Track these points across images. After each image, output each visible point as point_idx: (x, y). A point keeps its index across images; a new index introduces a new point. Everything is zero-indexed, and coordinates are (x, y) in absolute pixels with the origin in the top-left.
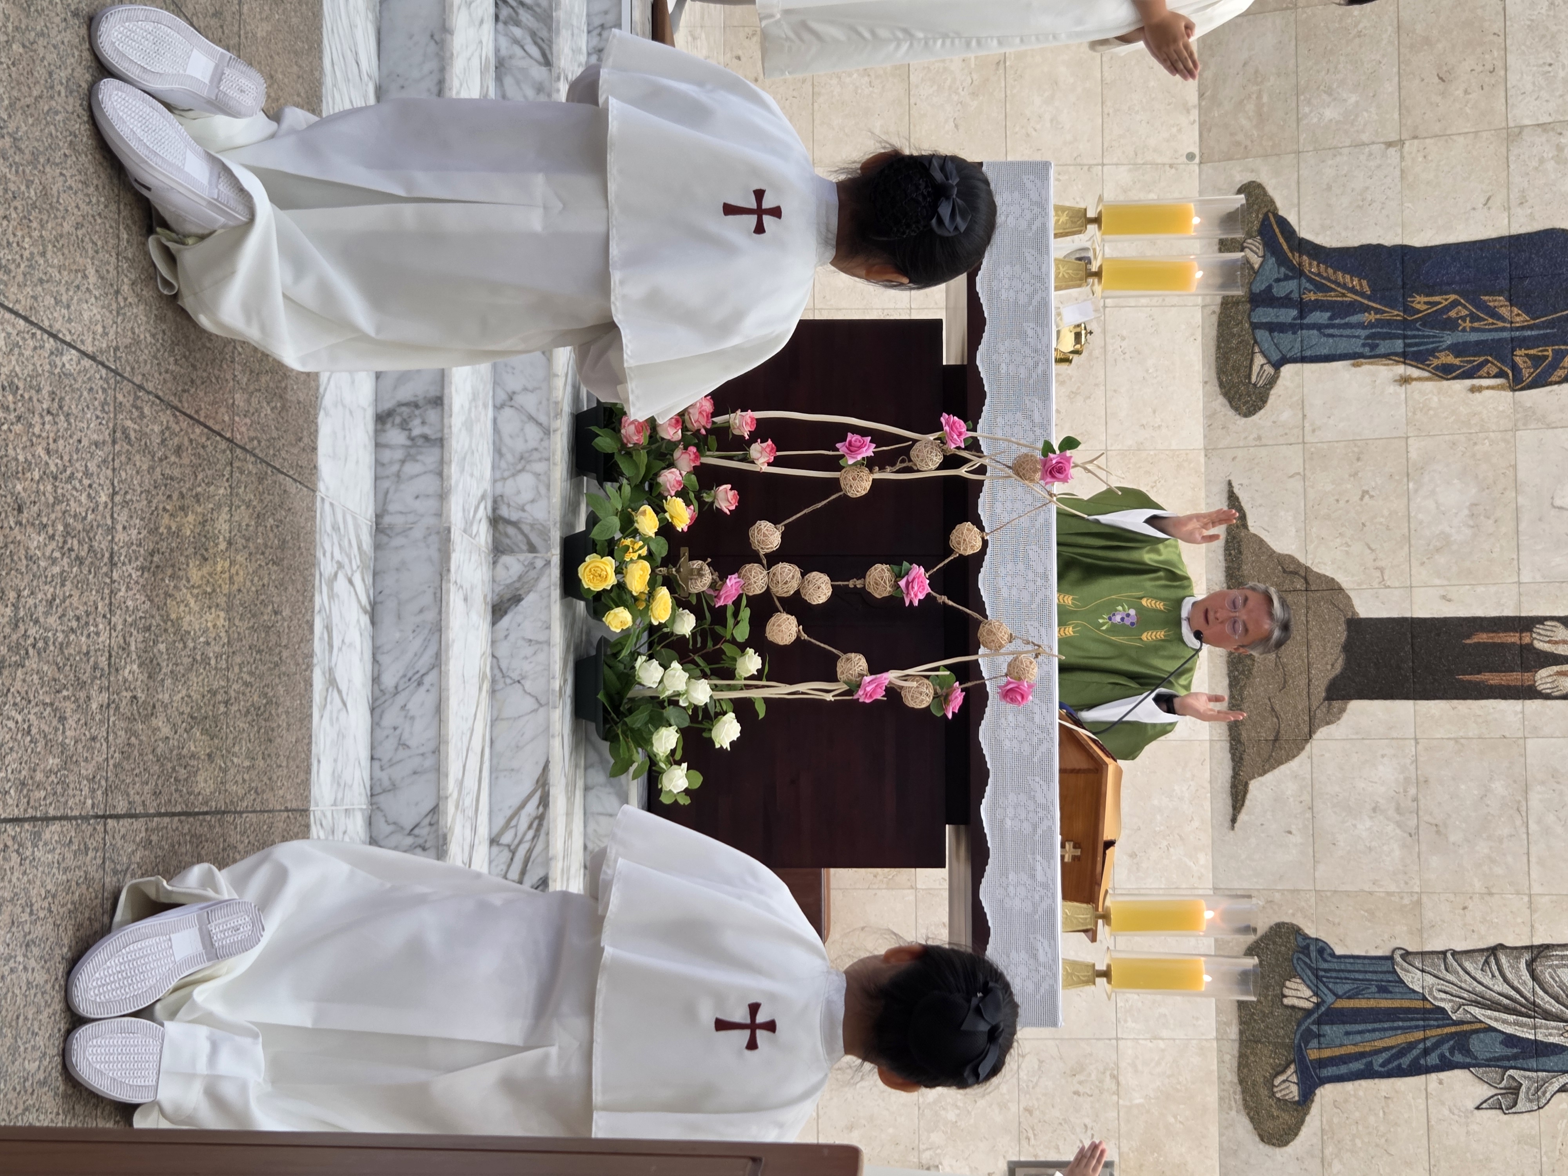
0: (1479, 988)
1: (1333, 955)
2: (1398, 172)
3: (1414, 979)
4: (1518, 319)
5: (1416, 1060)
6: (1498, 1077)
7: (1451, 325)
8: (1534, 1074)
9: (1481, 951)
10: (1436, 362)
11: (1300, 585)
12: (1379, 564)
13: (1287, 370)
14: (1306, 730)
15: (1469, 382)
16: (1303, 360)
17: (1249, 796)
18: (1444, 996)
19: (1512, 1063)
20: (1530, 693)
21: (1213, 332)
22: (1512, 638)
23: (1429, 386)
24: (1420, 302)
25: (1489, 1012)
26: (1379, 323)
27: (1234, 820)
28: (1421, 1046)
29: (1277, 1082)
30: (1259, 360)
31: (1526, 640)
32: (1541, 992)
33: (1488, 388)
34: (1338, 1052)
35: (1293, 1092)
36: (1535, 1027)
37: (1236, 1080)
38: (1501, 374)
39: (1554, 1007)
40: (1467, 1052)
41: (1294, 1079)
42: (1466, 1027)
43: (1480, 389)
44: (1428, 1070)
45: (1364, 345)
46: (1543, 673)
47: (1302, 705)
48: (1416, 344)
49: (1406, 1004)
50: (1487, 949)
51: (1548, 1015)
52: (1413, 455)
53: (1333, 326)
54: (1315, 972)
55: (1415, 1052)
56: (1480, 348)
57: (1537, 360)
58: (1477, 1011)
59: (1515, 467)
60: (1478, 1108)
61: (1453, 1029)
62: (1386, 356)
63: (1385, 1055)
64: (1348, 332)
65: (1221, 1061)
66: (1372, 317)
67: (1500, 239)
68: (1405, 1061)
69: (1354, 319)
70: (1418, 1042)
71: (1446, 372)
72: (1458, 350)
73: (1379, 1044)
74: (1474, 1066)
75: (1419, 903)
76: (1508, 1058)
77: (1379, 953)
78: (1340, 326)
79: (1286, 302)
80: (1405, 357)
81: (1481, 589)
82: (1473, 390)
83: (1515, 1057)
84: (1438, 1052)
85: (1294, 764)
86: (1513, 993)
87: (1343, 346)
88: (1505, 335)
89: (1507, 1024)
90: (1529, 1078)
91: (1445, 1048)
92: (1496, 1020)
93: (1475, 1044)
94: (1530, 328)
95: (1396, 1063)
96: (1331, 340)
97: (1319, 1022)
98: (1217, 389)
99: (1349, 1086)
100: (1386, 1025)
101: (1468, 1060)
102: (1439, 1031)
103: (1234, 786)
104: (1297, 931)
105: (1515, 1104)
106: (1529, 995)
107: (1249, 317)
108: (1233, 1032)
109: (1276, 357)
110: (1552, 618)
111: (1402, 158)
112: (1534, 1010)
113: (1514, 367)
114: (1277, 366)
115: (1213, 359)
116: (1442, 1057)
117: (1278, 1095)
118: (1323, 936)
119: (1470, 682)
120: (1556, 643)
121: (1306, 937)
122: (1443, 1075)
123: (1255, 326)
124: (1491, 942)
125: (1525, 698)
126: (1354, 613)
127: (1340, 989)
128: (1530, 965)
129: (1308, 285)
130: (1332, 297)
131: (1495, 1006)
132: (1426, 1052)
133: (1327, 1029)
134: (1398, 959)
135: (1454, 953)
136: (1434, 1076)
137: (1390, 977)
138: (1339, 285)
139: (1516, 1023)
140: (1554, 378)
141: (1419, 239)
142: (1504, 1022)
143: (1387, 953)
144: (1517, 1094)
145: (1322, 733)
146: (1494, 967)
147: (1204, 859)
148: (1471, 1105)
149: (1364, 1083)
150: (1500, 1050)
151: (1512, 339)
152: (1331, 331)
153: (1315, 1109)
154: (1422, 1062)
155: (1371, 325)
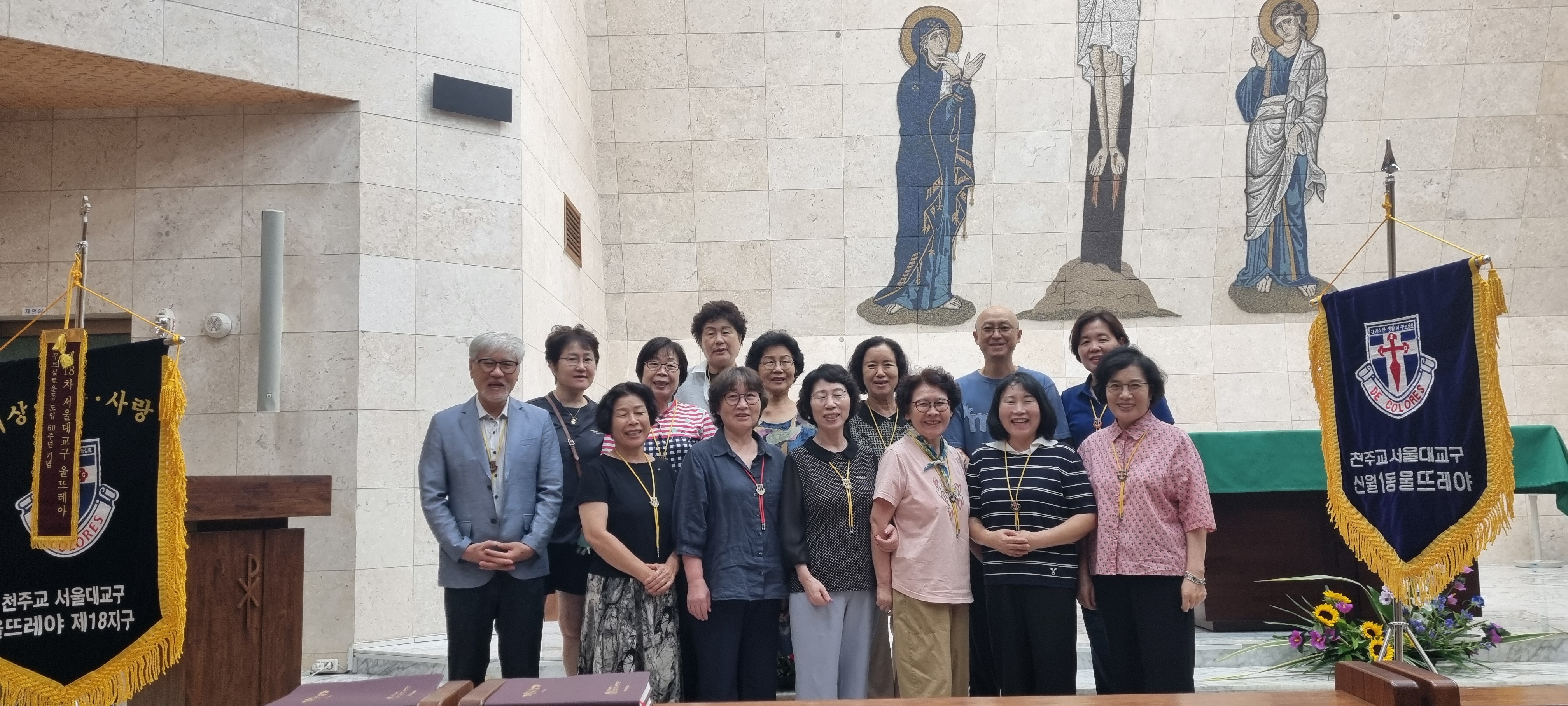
0: (1266, 200)
1: (1246, 269)
2: (860, 240)
3: (1260, 230)
4: (939, 183)
5: (1298, 229)
6: (1309, 192)
7: (939, 214)
8: (1308, 176)
9: (1247, 199)
10: (957, 221)
11: (1062, 285)
12: (1054, 248)
13: (954, 292)
14: (1134, 281)
15: (968, 206)
16: (950, 284)
17: (1165, 309)
18: (1269, 217)
19: (1302, 186)
20: (1123, 177)
21: (932, 328)
22: (1096, 186)
23: (968, 224)
24: (926, 229)
25: (1278, 196)
26: (935, 248)
27: (1177, 316)
28: (1292, 227)
29: (1307, 295)
30: (948, 305)
31: (1098, 178)
32: (1269, 172)
33: (972, 197)
34: (1293, 266)
35: (1312, 287)
36: (1286, 175)
37: (1305, 314)
38: (966, 191)
39: (1276, 166)
40: (1296, 206)
41: (1305, 287)
42: (1284, 207)
43: (972, 200)
44: (1304, 224)
45: (945, 255)
46: (1114, 171)
47: (1122, 283)
48: (947, 230)
49: (1272, 234)
50: (1247, 197)
51: (1280, 169)
52: (1002, 232)
53: (934, 270)
54: (1254, 277)
55: (1295, 230)
56: (952, 200)
57: (960, 174)
58: (1277, 202)
59: (1012, 184)
60: (1323, 202)
61: (1285, 213)
62: (951, 244)
63: (1296, 244)
64: (938, 263)
65: (1295, 322)
66: (931, 251)
67: (898, 191)
68: (1299, 235)
69: (932, 260)
70: (1290, 229)
71: (962, 217)
72: (952, 211)
73: (1291, 247)
74: (1303, 203)
75: (1222, 228)
76: (1300, 187)
77: (1246, 247)
78: (935, 267)
79: (920, 293)
80: (953, 235)
81: (1071, 200)
82: (972, 204)
83: (1300, 185)
84: (1295, 220)
85: (1151, 287)
86: (1269, 185)
87: (945, 265)
88: (946, 189)
89: (1283, 188)
90: (1310, 178)
91: (1294, 216)
92: (1281, 193)
93: (1292, 203)
94: (944, 177)
95: (1300, 239)
96: (941, 271)
97: (1278, 275)
98: (960, 325)
99: (1310, 261)
100: (1281, 244)
101: (1300, 206)
102: (1286, 219)
103: (1160, 316)
104: (1233, 285)
105: (1322, 184)
106: (1270, 178)
107: (925, 310)
108: (1281, 316)
109: (947, 297)
110: (1088, 167)
111: (853, 237)
112: (1277, 176)
113: (963, 185)
114: (951, 296)
115: (945, 328)
116: (1297, 218)
117: (1313, 294)
118: (1236, 274)
119: (1116, 204)
120: (1100, 165)
121: (1237, 281)
122: (1307, 217)
123: (931, 308)
124: (1243, 195)
125: (1126, 179)
126: (1078, 259)
127: (1263, 265)
128: (1255, 177)
129: (913, 282)
130: (920, 271)
131: (1274, 194)
132: (1295, 225)
133: (1282, 272)
134: (1250, 238)
135: (1248, 212)
136: (1307, 222)
137: (1258, 242)
138: (914, 267)
139: (1283, 184)
140: (970, 167)
141: (894, 227)
142: (1282, 189)
143: (1247, 243)
144: (1317, 183)
145: (1136, 274)
146: (1256, 194)
147: (1196, 330)
148: (1321, 204)
149: (1308, 254)
150: (1296, 191)
151: (949, 185)
152: (937, 271)
153: (1320, 277)
154: (1300, 227)
155: (935, 252)
